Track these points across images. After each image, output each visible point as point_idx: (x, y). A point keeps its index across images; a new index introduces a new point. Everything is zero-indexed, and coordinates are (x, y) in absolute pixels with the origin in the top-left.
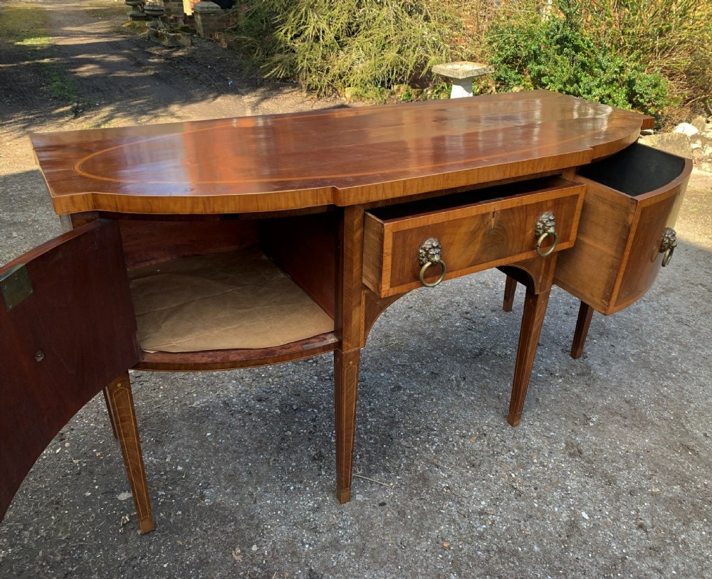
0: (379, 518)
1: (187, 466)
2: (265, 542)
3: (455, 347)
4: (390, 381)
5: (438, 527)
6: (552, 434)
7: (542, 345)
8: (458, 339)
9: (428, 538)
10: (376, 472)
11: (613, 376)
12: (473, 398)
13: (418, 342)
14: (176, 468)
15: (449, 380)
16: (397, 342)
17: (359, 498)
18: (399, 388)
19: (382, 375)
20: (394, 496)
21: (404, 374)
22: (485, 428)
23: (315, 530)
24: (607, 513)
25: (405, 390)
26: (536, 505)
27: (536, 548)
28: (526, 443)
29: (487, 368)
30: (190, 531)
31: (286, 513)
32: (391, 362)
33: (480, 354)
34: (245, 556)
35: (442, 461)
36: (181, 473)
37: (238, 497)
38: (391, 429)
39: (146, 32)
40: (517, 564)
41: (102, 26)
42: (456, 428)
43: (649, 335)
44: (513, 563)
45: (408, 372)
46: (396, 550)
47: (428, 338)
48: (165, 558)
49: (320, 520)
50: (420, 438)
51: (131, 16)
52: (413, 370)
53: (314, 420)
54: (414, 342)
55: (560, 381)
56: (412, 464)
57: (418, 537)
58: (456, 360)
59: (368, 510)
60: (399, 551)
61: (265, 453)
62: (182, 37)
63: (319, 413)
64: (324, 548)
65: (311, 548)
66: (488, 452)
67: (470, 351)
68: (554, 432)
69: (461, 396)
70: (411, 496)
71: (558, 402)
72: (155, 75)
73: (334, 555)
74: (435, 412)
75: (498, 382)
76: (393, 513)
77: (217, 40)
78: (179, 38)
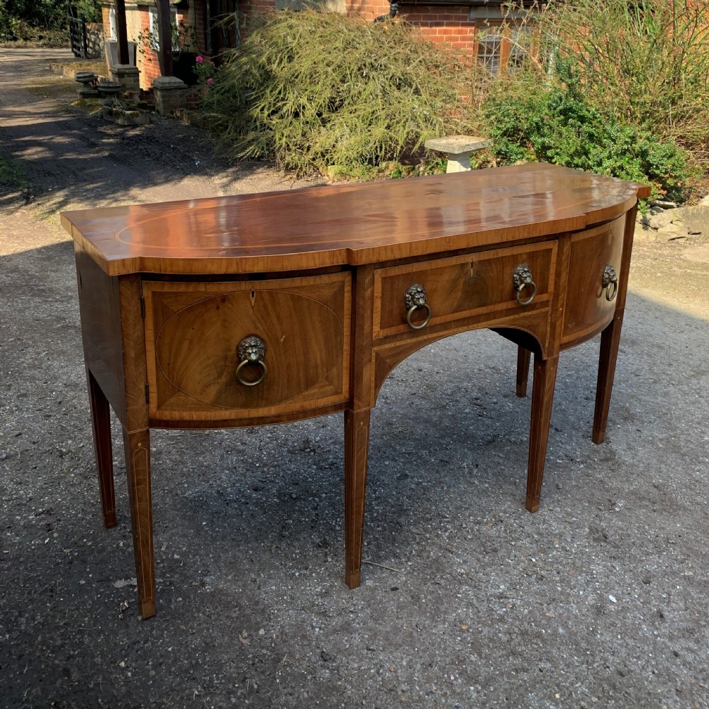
0: (392, 602)
1: (183, 554)
2: (273, 626)
3: (466, 434)
4: (396, 470)
5: (455, 611)
6: (574, 519)
7: (561, 431)
8: (468, 426)
9: (444, 621)
10: (386, 559)
11: (639, 461)
12: (487, 485)
13: (424, 430)
14: (173, 556)
15: (461, 467)
16: (400, 429)
17: (369, 583)
18: (406, 476)
19: (387, 463)
20: (406, 581)
21: (411, 463)
22: (501, 514)
23: (324, 614)
24: (636, 596)
25: (412, 478)
26: (559, 589)
27: (561, 630)
28: (547, 529)
29: (501, 455)
30: (192, 616)
31: (292, 598)
32: (395, 450)
33: (494, 441)
34: (252, 640)
35: (457, 548)
36: (178, 561)
37: (240, 583)
38: (400, 516)
39: (98, 110)
40: (541, 645)
41: (47, 105)
42: (470, 515)
43: (679, 419)
44: (536, 644)
45: (415, 461)
46: (412, 632)
47: (435, 425)
48: (170, 642)
49: (330, 605)
50: (431, 525)
51: (81, 93)
52: (420, 458)
53: (315, 509)
54: (419, 430)
55: (582, 466)
56: (424, 550)
57: (433, 619)
58: (467, 448)
59: (380, 595)
60: (415, 634)
61: (265, 541)
62: (140, 114)
63: (321, 501)
64: (335, 631)
65: (321, 632)
66: (506, 537)
67: (482, 438)
68: (576, 518)
69: (474, 483)
70: (425, 581)
71: (580, 488)
72: (111, 156)
73: (346, 638)
74: (446, 500)
75: (514, 468)
76: (406, 598)
77: (178, 117)
78: (137, 116)
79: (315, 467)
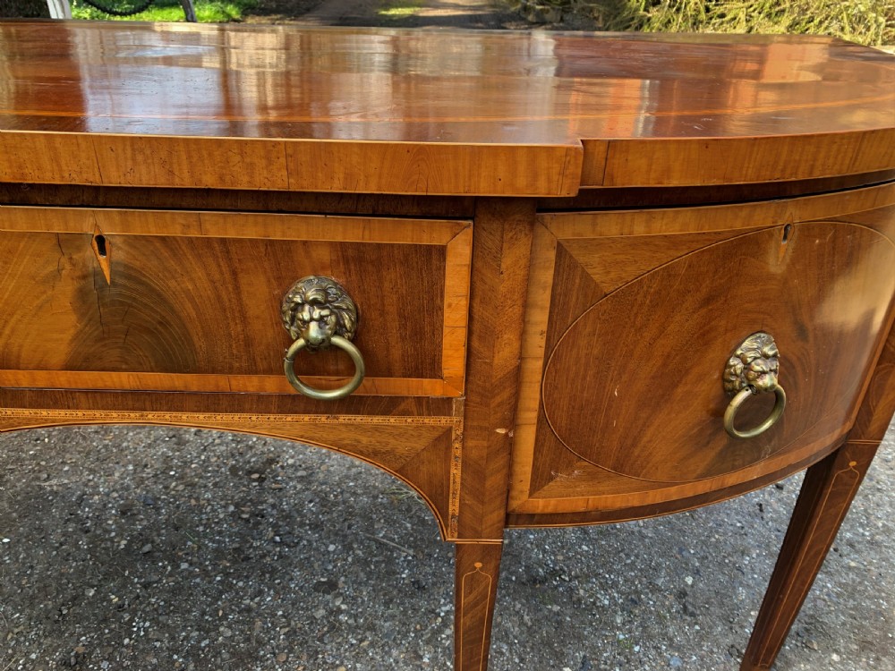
4: (330, 567)
7: (692, 615)
15: (433, 611)
18: (331, 586)
21: (367, 564)
25: (338, 595)
29: (526, 618)
32: (369, 529)
33: (543, 581)
39: (519, 5)
45: (377, 562)
52: (390, 561)
53: (146, 586)
61: (27, 611)
62: (551, 11)
63: (171, 575)
67: (528, 567)
69: (421, 658)
75: (522, 660)
78: (548, 11)
79: (232, 508)
